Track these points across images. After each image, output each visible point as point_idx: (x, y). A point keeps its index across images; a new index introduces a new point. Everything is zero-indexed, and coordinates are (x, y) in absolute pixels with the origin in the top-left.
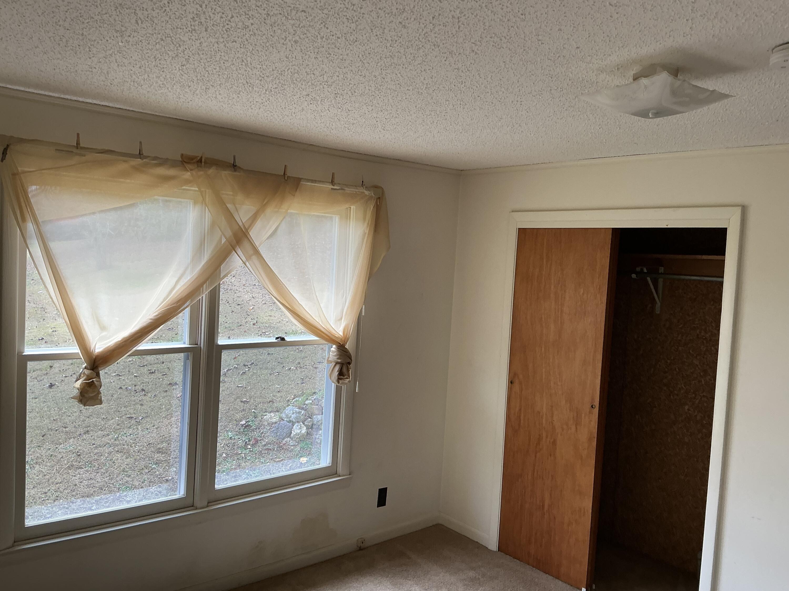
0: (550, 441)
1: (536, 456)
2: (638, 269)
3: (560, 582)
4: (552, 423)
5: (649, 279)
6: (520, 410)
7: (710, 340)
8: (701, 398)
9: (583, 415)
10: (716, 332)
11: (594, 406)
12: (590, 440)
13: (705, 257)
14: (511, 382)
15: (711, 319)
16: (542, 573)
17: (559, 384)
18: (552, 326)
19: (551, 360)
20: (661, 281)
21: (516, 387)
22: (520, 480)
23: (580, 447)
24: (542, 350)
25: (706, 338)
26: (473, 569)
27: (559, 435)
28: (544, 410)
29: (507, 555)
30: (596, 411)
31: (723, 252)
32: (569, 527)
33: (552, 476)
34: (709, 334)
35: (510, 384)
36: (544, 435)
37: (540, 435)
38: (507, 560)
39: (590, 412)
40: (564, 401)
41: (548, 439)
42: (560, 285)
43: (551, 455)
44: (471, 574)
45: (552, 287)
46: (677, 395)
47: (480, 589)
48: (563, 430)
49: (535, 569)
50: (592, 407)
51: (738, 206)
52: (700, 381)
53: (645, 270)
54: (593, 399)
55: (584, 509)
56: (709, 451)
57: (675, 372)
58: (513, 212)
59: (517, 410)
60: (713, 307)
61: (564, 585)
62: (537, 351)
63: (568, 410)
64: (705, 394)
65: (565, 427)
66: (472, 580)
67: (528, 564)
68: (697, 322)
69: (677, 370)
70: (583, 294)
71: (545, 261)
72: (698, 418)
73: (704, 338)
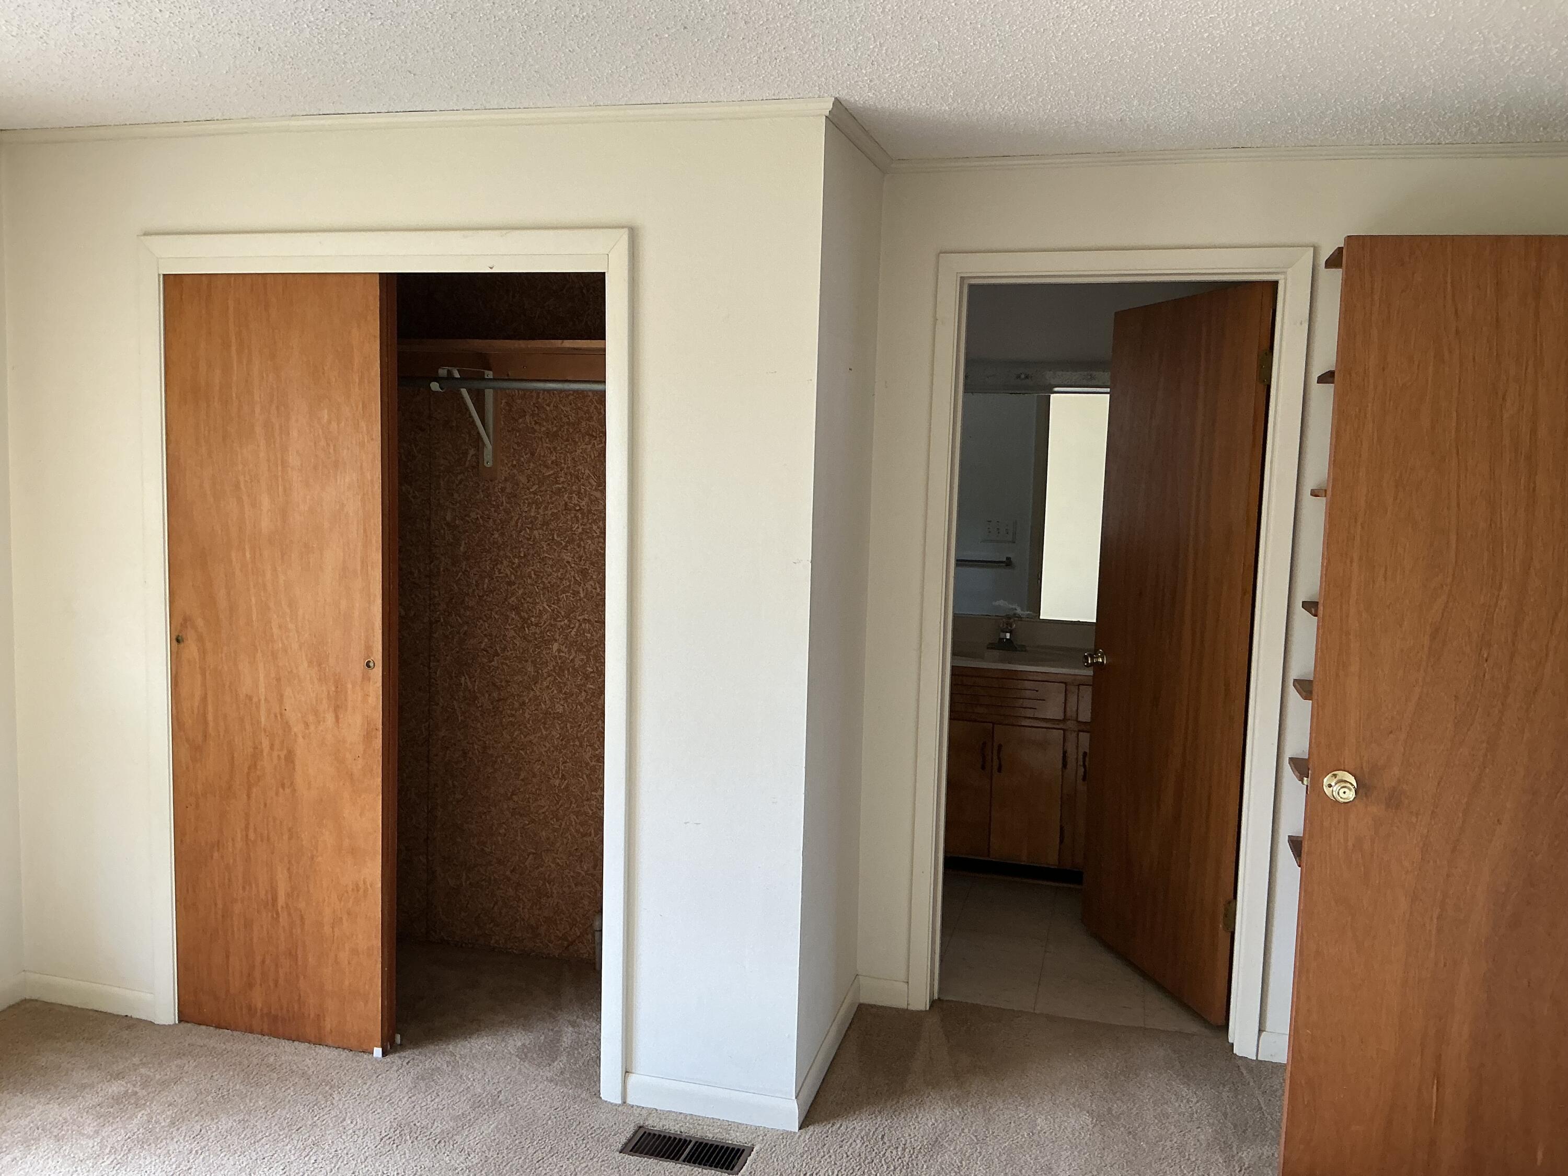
0: (279, 756)
1: (249, 797)
2: (443, 372)
3: (326, 1050)
4: (281, 715)
5: (464, 391)
6: (204, 699)
7: (589, 511)
8: (581, 625)
9: (350, 686)
10: (598, 495)
11: (371, 664)
12: (368, 737)
13: (568, 344)
14: (177, 640)
15: (587, 471)
16: (284, 1043)
17: (291, 626)
18: (265, 501)
19: (269, 576)
20: (489, 395)
21: (191, 648)
22: (216, 855)
23: (348, 755)
24: (244, 555)
25: (581, 509)
26: (119, 1076)
27: (300, 740)
28: (262, 690)
29: (200, 1024)
30: (377, 673)
31: (600, 334)
32: (336, 930)
33: (290, 830)
34: (586, 499)
35: (175, 642)
36: (266, 744)
37: (255, 748)
38: (202, 1036)
39: (366, 678)
40: (306, 664)
41: (275, 754)
42: (274, 407)
43: (283, 786)
44: (116, 1088)
45: (258, 410)
46: (536, 625)
47: (140, 1115)
48: (307, 725)
49: (267, 1038)
50: (368, 665)
51: (623, 227)
52: (575, 593)
53: (457, 375)
54: (369, 648)
55: (365, 883)
56: (600, 722)
57: (529, 581)
58: (146, 234)
59: (197, 698)
60: (590, 446)
61: (335, 1052)
62: (234, 560)
63: (316, 681)
64: (586, 617)
65: (311, 718)
66: (117, 1100)
67: (251, 1032)
68: (562, 479)
69: (533, 576)
70: (329, 422)
71: (234, 348)
72: (578, 663)
73: (578, 508)
